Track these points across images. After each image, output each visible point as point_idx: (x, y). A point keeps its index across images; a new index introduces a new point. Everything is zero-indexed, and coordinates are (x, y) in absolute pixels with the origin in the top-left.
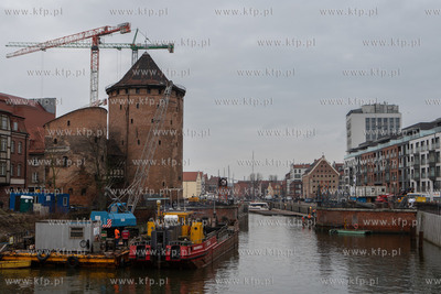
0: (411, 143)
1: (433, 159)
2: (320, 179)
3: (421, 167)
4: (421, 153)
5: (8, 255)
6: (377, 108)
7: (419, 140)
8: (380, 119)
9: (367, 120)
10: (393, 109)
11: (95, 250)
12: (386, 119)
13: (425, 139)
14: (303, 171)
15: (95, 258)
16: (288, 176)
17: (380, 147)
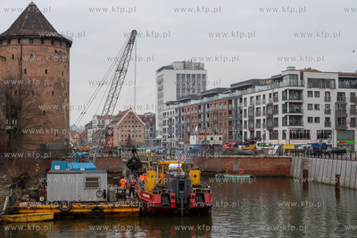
0: (244, 97)
1: (270, 111)
2: (127, 129)
3: (256, 118)
4: (256, 106)
5: (25, 208)
6: (186, 65)
7: (255, 95)
8: (189, 75)
9: (178, 75)
10: (199, 67)
11: (111, 199)
12: (194, 75)
13: (262, 94)
14: (108, 122)
15: (120, 207)
16: (89, 125)
17: (205, 100)
